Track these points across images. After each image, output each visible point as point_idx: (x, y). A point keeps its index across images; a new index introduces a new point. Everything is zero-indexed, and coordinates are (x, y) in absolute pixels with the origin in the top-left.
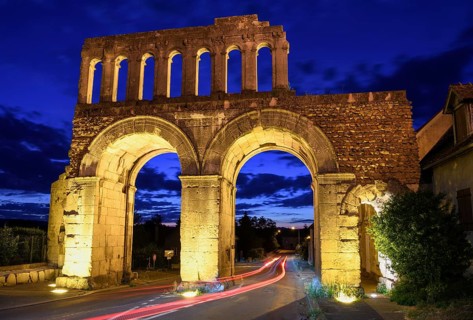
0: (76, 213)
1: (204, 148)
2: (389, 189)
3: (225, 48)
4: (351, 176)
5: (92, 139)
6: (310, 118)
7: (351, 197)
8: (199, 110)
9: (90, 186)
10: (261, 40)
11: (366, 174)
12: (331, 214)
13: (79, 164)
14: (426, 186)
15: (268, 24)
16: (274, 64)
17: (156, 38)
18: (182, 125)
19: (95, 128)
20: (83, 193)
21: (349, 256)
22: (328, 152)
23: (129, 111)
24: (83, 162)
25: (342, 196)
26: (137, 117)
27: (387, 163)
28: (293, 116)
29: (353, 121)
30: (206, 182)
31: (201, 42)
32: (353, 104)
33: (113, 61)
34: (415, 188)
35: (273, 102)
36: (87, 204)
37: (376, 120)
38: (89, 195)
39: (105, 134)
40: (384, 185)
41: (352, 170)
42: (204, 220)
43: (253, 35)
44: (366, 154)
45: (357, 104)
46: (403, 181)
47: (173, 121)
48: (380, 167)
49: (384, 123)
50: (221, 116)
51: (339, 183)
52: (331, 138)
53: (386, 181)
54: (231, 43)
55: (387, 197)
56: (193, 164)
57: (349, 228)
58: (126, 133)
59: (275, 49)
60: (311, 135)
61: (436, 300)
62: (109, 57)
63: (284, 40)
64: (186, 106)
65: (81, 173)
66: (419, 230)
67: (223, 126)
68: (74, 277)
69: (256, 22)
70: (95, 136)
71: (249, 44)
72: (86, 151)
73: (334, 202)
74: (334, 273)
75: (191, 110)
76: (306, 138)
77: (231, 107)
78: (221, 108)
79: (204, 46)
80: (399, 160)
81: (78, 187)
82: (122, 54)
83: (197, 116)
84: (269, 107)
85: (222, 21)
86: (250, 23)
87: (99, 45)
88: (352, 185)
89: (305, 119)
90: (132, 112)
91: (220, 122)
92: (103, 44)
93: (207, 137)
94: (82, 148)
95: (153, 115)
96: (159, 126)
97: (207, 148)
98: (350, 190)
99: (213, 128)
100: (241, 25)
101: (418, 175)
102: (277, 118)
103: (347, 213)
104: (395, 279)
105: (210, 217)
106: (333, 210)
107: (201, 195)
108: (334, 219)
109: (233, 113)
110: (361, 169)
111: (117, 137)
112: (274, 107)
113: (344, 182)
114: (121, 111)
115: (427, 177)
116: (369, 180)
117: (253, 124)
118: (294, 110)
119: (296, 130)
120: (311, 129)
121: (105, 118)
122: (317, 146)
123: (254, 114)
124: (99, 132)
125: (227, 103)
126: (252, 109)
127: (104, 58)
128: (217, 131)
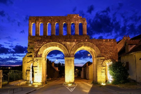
0: (37, 67)
1: (70, 51)
2: (112, 61)
3: (71, 23)
4: (104, 58)
5: (40, 48)
6: (95, 44)
7: (104, 63)
8: (69, 41)
9: (40, 60)
10: (80, 21)
11: (107, 58)
12: (100, 66)
13: (37, 54)
14: (119, 60)
15: (81, 17)
16: (83, 28)
17: (51, 18)
18: (64, 45)
19: (41, 45)
20: (38, 61)
21: (103, 75)
22: (99, 52)
23: (50, 41)
24: (38, 53)
25: (102, 62)
26: (53, 43)
27: (111, 55)
28: (91, 44)
29: (104, 46)
30: (71, 59)
31: (64, 21)
32: (104, 42)
33: (39, 24)
34: (117, 61)
35: (86, 40)
36: (40, 64)
37: (109, 45)
38: (40, 62)
39: (44, 46)
40: (111, 60)
41: (104, 57)
42: (71, 68)
43: (78, 20)
44: (107, 53)
45: (105, 42)
46: (115, 59)
47: (62, 44)
48: (110, 56)
49: (111, 46)
50: (74, 43)
51: (101, 59)
52: (99, 49)
53: (111, 59)
54: (72, 22)
55: (111, 63)
56: (68, 55)
57: (103, 69)
58: (49, 47)
59: (84, 24)
60: (95, 49)
61: (122, 83)
62: (37, 23)
63: (86, 22)
64: (65, 40)
65: (38, 56)
66: (119, 70)
67: (75, 46)
68: (37, 82)
69: (79, 16)
70: (41, 47)
71: (77, 22)
72: (38, 51)
73: (100, 64)
74: (100, 79)
75: (67, 41)
76: (94, 49)
77: (77, 41)
78: (74, 41)
79: (65, 22)
80: (114, 54)
81: (37, 60)
82: (41, 22)
83: (68, 43)
84: (85, 41)
85: (70, 15)
86: (77, 16)
87: (34, 19)
88: (104, 60)
89: (94, 45)
90: (51, 41)
91: (74, 45)
92: (35, 18)
93: (71, 48)
94: (37, 50)
95: (57, 42)
96: (58, 45)
97: (71, 51)
98: (103, 61)
99: (72, 46)
100: (75, 17)
101: (118, 58)
102: (87, 44)
103: (103, 66)
104: (112, 80)
105: (72, 67)
106: (100, 65)
107: (70, 62)
108: (100, 67)
109: (77, 43)
110: (106, 56)
111: (47, 47)
112: (87, 42)
113: (102, 59)
114: (48, 40)
115: (119, 58)
116: (108, 59)
117: (82, 45)
118: (91, 42)
119: (92, 47)
120: (95, 47)
121: (44, 42)
122: (97, 51)
123: (82, 43)
124: (42, 46)
125: (75, 40)
126: (82, 42)
127: (36, 23)
128: (73, 47)
